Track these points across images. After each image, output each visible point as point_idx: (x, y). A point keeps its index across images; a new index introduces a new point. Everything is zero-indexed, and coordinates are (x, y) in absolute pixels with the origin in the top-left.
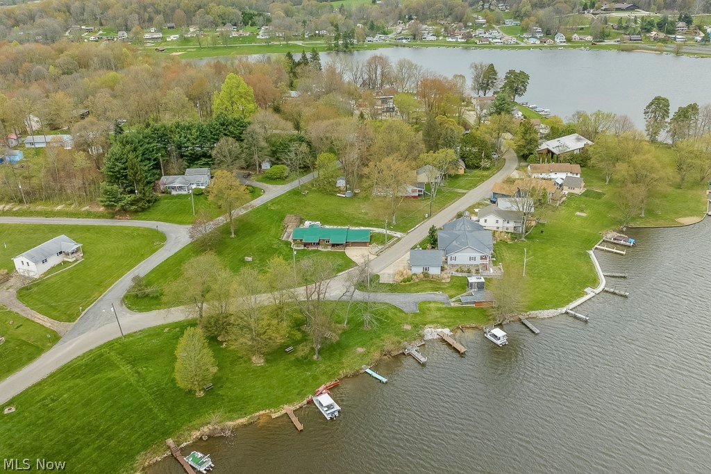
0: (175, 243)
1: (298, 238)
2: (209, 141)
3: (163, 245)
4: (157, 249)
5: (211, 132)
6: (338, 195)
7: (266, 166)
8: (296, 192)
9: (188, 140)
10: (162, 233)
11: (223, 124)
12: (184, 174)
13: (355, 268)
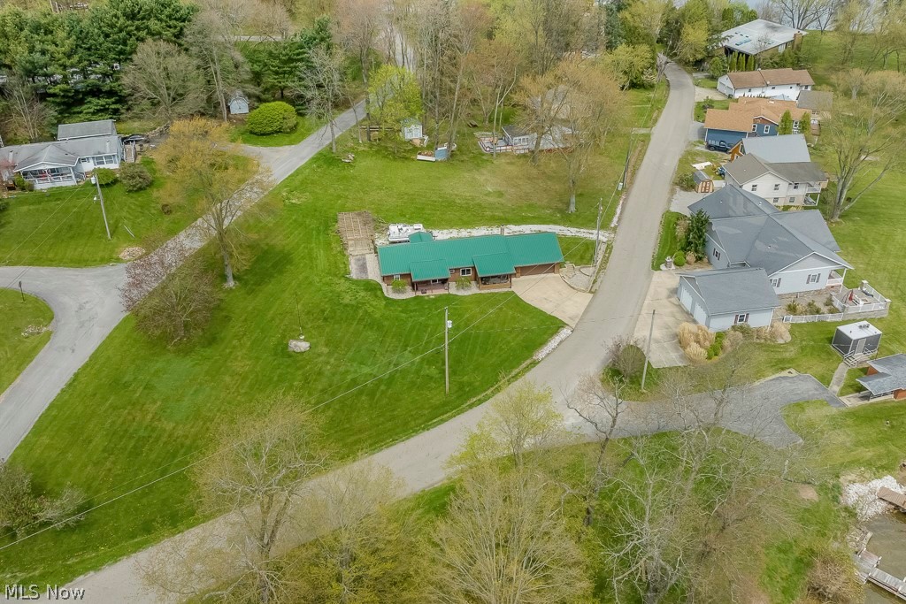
0: (82, 325)
1: (396, 271)
2: (102, 57)
3: (49, 334)
4: (34, 351)
5: (107, 36)
6: (420, 157)
7: (239, 106)
8: (328, 159)
9: (52, 58)
10: (37, 300)
11: (132, 16)
12: (53, 137)
13: (565, 332)
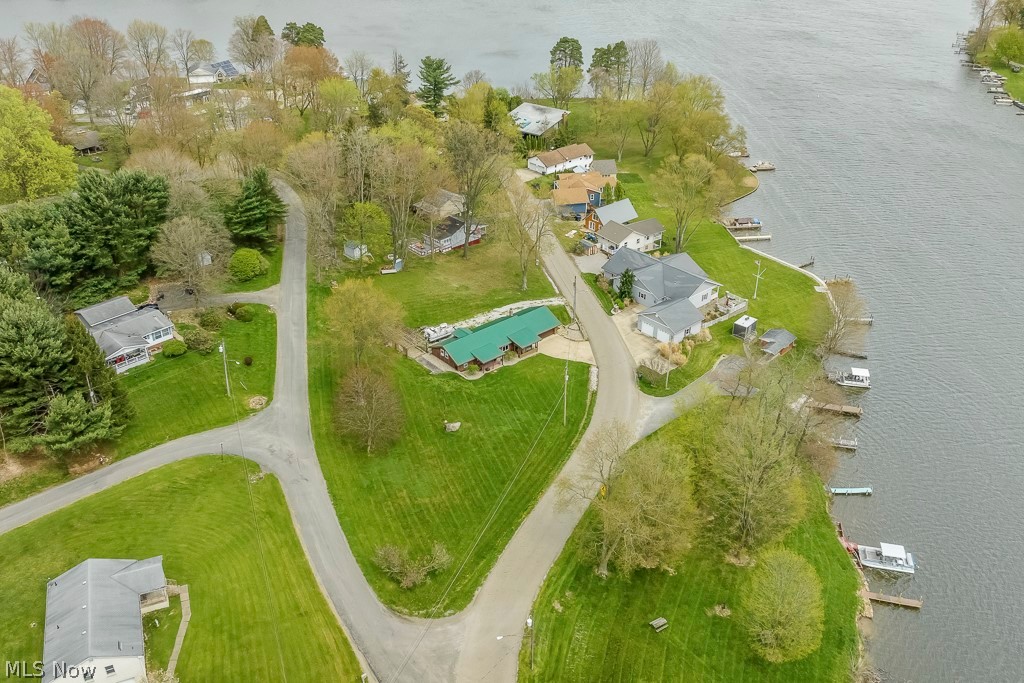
0: (289, 462)
3: (271, 476)
4: (275, 489)
6: (384, 272)
10: (229, 457)
13: (594, 370)
